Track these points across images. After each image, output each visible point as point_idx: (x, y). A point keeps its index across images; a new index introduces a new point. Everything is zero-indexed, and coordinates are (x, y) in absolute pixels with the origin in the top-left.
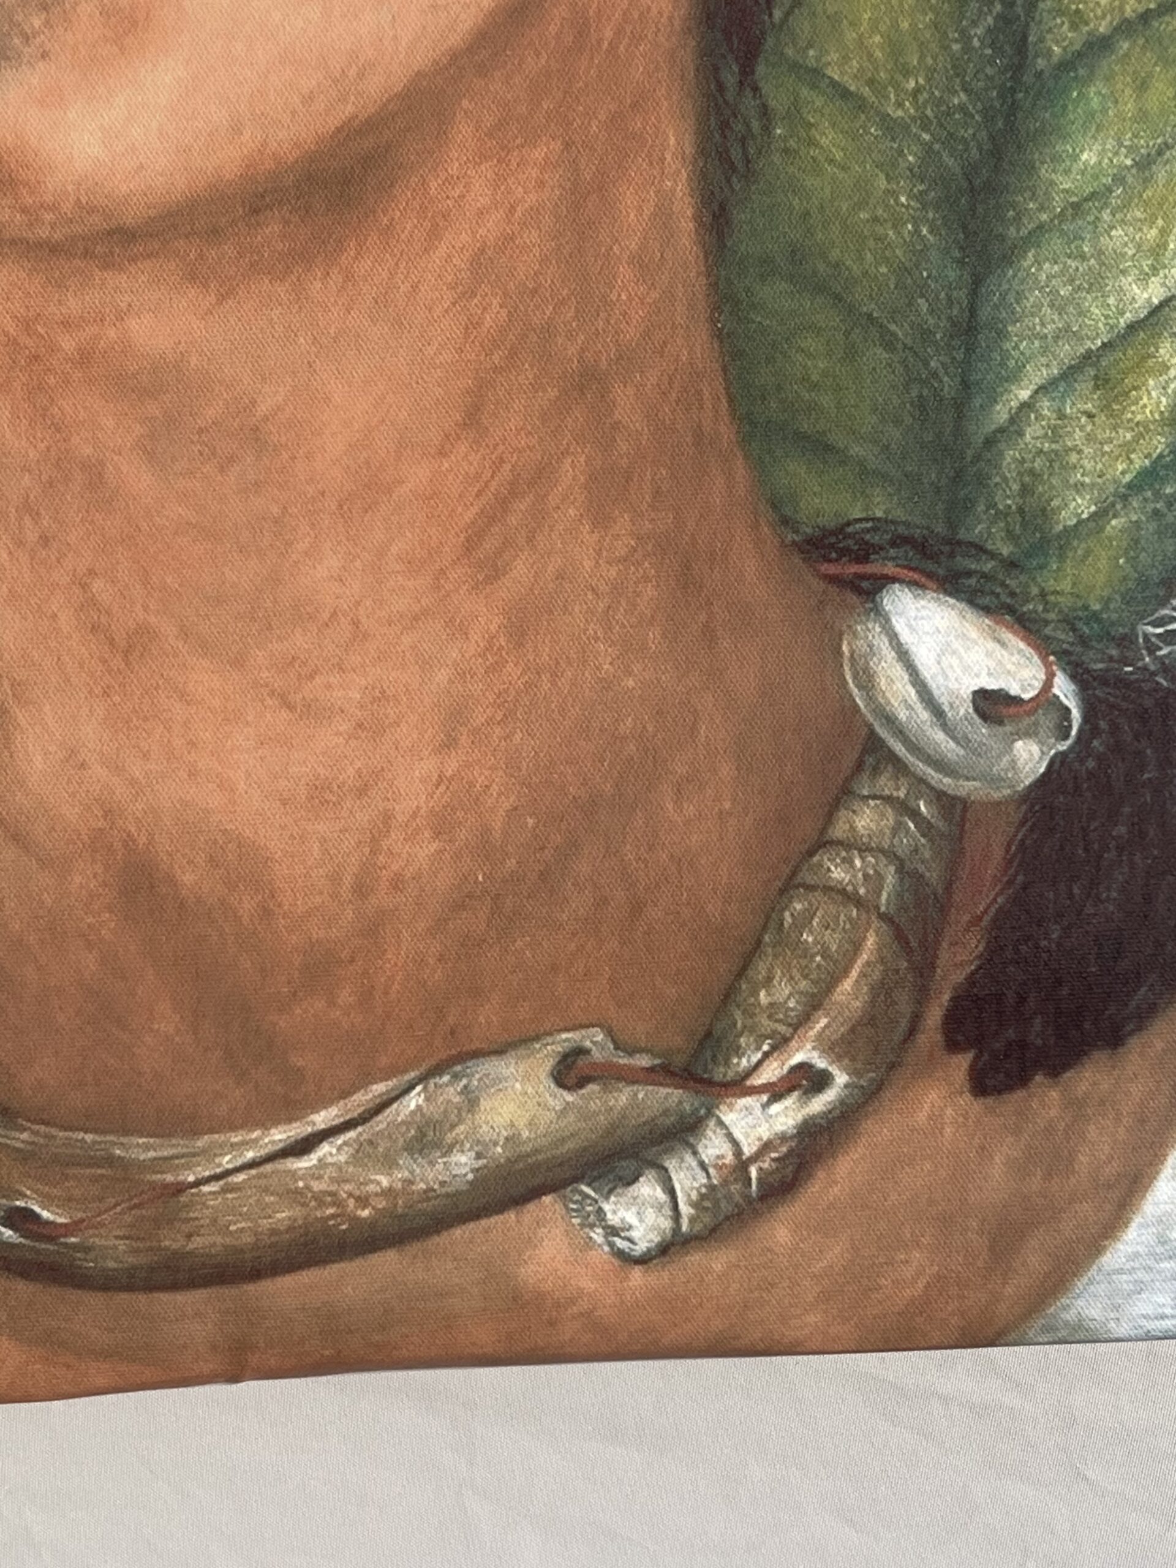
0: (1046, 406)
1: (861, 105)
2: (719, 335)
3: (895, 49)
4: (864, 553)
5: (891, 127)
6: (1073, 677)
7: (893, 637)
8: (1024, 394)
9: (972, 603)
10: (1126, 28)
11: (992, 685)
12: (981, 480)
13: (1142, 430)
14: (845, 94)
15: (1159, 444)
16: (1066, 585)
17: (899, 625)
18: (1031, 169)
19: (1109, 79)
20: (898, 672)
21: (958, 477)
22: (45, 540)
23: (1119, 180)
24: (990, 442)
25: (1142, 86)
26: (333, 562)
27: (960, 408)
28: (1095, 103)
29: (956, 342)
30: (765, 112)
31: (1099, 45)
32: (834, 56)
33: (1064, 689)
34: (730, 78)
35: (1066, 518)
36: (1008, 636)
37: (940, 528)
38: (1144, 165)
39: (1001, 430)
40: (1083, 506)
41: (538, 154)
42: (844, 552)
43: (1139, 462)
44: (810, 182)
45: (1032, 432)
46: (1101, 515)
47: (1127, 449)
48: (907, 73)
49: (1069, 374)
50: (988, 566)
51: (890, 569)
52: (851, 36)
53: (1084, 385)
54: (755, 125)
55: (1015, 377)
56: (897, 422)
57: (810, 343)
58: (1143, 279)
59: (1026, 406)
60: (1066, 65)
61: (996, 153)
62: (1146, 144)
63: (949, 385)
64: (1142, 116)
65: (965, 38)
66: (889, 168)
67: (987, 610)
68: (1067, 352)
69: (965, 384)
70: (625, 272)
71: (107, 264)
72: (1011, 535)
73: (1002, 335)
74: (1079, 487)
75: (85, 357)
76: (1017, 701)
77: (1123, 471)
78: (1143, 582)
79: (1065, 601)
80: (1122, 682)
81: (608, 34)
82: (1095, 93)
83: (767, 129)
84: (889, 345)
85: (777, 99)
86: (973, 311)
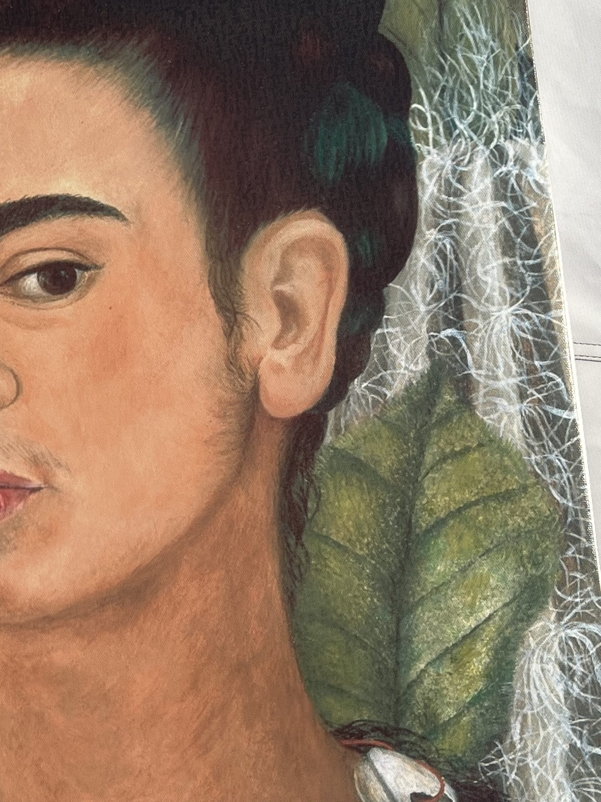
0: (431, 670)
1: (346, 550)
2: (294, 646)
3: (358, 527)
4: (361, 735)
5: (359, 559)
6: (452, 786)
7: (375, 771)
8: (422, 666)
9: (407, 755)
10: (451, 515)
11: (419, 791)
12: (407, 702)
13: (473, 679)
14: (339, 546)
15: (480, 685)
16: (446, 746)
17: (378, 765)
18: (417, 574)
19: (446, 536)
20: (378, 786)
21: (398, 701)
22: (21, 747)
23: (453, 577)
24: (410, 686)
25: (460, 538)
26: (139, 749)
27: (396, 672)
28: (441, 546)
29: (392, 645)
30: (307, 554)
31: (441, 523)
32: (334, 531)
33: (448, 791)
34: (292, 541)
35: (444, 717)
36: (424, 769)
37: (392, 723)
38: (463, 570)
39: (414, 681)
40: (451, 712)
41: (216, 575)
42: (352, 735)
43: (473, 693)
44: (327, 582)
45: (427, 682)
46: (459, 715)
47: (467, 687)
48: (364, 536)
49: (440, 657)
50: (413, 739)
51: (372, 742)
52: (340, 522)
53: (446, 661)
54: (303, 560)
55: (418, 658)
56: (371, 679)
57: (332, 648)
58: (467, 618)
59: (422, 671)
60: (428, 531)
61: (402, 568)
62: (463, 562)
63: (391, 664)
64: (461, 551)
65: (386, 522)
66: (359, 575)
67: (414, 758)
68: (438, 648)
69: (398, 663)
70: (254, 622)
71: (43, 631)
72: (421, 726)
73: (411, 642)
74: (449, 704)
75: (35, 670)
76: (429, 797)
77: (466, 697)
78: (479, 744)
79: (447, 753)
80: (473, 788)
81: (242, 526)
82: (441, 541)
83: (308, 561)
84: (364, 647)
85: (312, 549)
86: (398, 633)
